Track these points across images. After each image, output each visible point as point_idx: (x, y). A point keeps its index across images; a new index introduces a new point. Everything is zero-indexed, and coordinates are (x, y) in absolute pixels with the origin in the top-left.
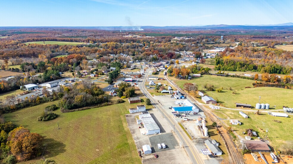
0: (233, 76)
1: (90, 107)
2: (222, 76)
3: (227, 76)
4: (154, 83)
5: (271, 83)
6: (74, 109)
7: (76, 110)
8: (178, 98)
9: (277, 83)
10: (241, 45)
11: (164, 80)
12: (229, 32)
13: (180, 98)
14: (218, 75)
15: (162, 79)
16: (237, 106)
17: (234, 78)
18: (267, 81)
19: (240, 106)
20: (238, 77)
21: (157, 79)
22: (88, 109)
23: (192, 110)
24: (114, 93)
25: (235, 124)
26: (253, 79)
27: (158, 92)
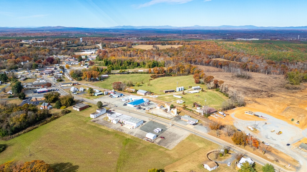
0: (133, 73)
1: (34, 125)
2: (124, 74)
3: (128, 73)
4: (77, 89)
5: (160, 74)
6: (17, 133)
7: (20, 133)
8: (119, 97)
9: (164, 74)
10: (105, 47)
11: (79, 85)
12: (74, 35)
13: (120, 96)
14: (120, 74)
15: (77, 84)
16: (166, 92)
17: (135, 75)
18: (157, 74)
19: (167, 92)
20: (137, 73)
21: (72, 84)
22: (36, 128)
23: (144, 102)
24: (48, 106)
25: (181, 103)
26: (148, 74)
27: (91, 95)
